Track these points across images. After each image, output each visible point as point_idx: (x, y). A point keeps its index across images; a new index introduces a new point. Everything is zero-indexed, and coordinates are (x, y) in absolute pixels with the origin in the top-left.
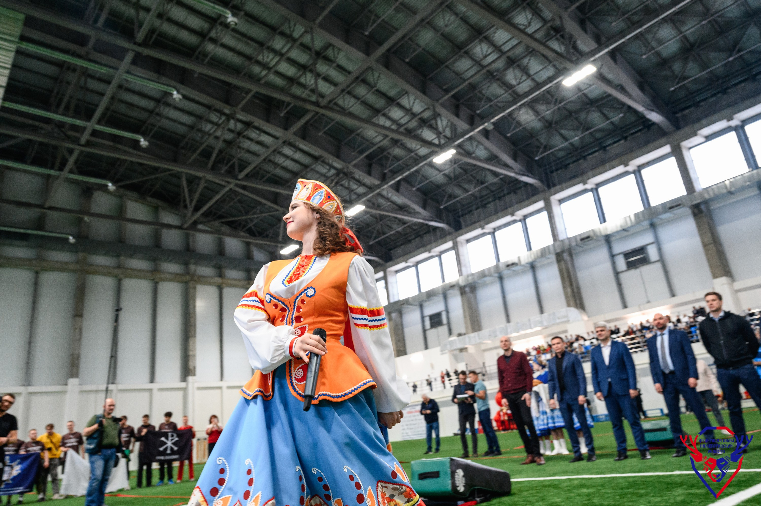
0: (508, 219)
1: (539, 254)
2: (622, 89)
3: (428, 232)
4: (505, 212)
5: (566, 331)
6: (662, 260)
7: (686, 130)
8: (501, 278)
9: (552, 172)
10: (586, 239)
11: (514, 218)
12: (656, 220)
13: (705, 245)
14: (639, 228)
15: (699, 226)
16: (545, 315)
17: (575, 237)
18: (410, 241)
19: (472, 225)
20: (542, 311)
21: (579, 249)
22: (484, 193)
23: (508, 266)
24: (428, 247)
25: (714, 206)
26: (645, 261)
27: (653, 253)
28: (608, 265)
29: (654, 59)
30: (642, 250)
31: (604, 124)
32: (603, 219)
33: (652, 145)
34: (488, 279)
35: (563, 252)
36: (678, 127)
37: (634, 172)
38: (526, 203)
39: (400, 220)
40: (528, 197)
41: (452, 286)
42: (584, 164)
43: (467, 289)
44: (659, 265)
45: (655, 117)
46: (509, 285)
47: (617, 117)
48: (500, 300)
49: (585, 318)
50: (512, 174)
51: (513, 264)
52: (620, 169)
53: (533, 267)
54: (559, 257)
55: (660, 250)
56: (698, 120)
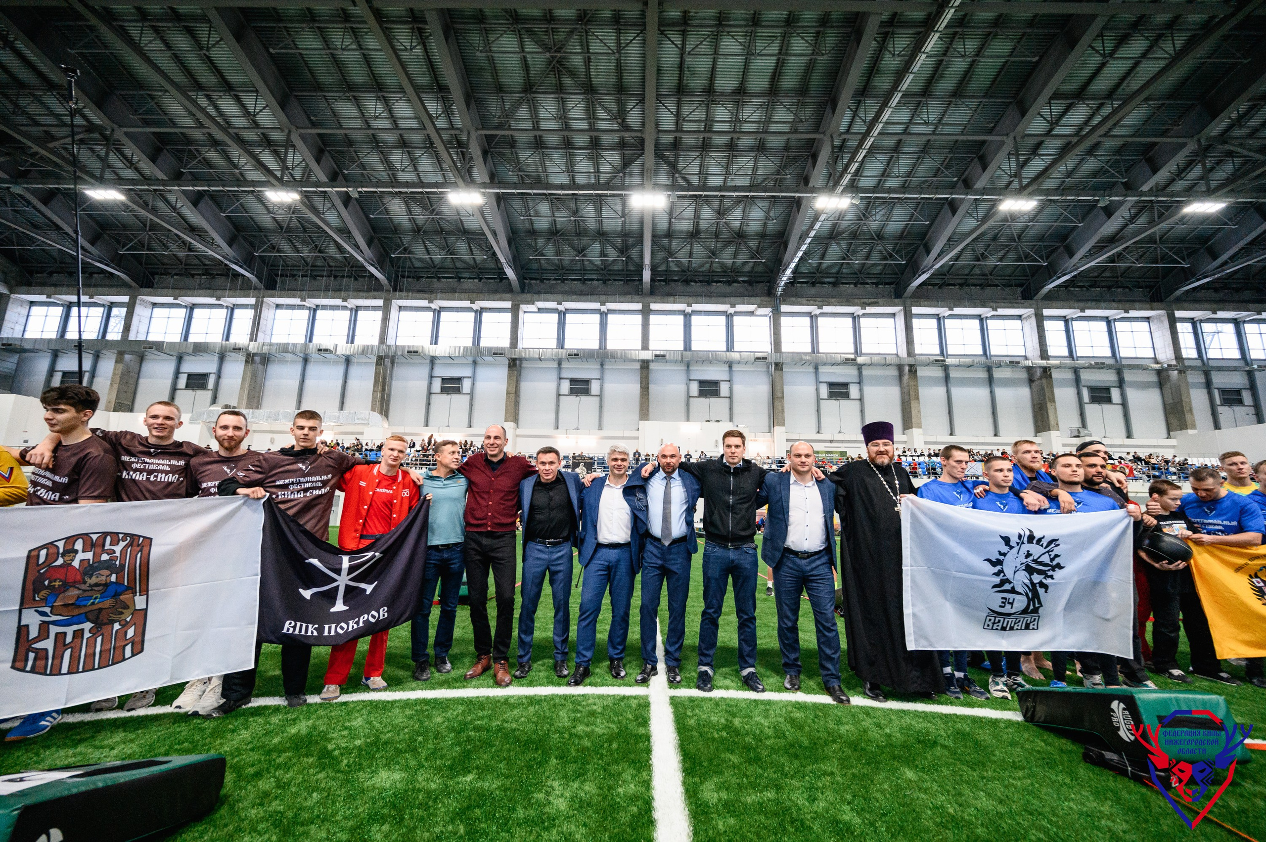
0: (338, 302)
1: (360, 350)
2: (495, 234)
3: (227, 275)
4: (338, 293)
5: (362, 433)
6: (472, 394)
7: (528, 296)
8: (306, 360)
9: (403, 277)
10: (413, 353)
11: (345, 304)
12: (479, 359)
13: (508, 393)
14: (464, 361)
15: (509, 377)
16: (345, 412)
17: (403, 347)
18: (193, 276)
19: (290, 291)
20: (342, 407)
21: (403, 360)
22: (319, 263)
23: (320, 350)
24: (219, 292)
25: (525, 364)
26: (458, 390)
27: (466, 386)
28: (424, 384)
29: (527, 225)
30: (459, 380)
31: (467, 258)
32: (435, 340)
33: (498, 296)
34: (289, 356)
35: (386, 356)
36: (523, 291)
37: (476, 312)
38: (365, 294)
39: (184, 243)
40: (369, 290)
41: (237, 349)
42: (436, 284)
43: (257, 359)
44: (468, 397)
45: (510, 273)
46: (311, 369)
47: (480, 257)
48: (296, 383)
49: (386, 425)
50: (360, 259)
51: (326, 350)
52: (466, 304)
53: (348, 360)
54: (380, 360)
55: (473, 384)
56: (539, 293)
